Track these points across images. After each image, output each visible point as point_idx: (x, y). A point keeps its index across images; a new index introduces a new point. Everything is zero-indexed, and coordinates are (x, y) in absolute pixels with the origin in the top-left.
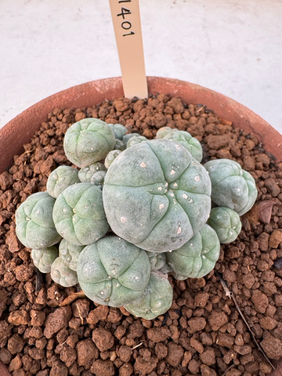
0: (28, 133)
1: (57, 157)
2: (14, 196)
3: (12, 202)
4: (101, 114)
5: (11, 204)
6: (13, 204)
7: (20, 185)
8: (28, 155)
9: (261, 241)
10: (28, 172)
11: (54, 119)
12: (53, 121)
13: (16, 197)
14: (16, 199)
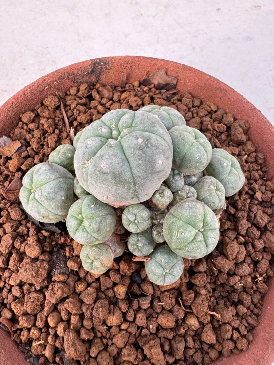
0: (269, 307)
1: (224, 262)
2: (255, 219)
3: (255, 214)
4: (182, 340)
5: (255, 213)
6: (252, 212)
7: (253, 232)
8: (258, 276)
9: (31, 163)
10: (250, 248)
11: (244, 332)
12: (244, 328)
13: (253, 219)
14: (252, 217)
